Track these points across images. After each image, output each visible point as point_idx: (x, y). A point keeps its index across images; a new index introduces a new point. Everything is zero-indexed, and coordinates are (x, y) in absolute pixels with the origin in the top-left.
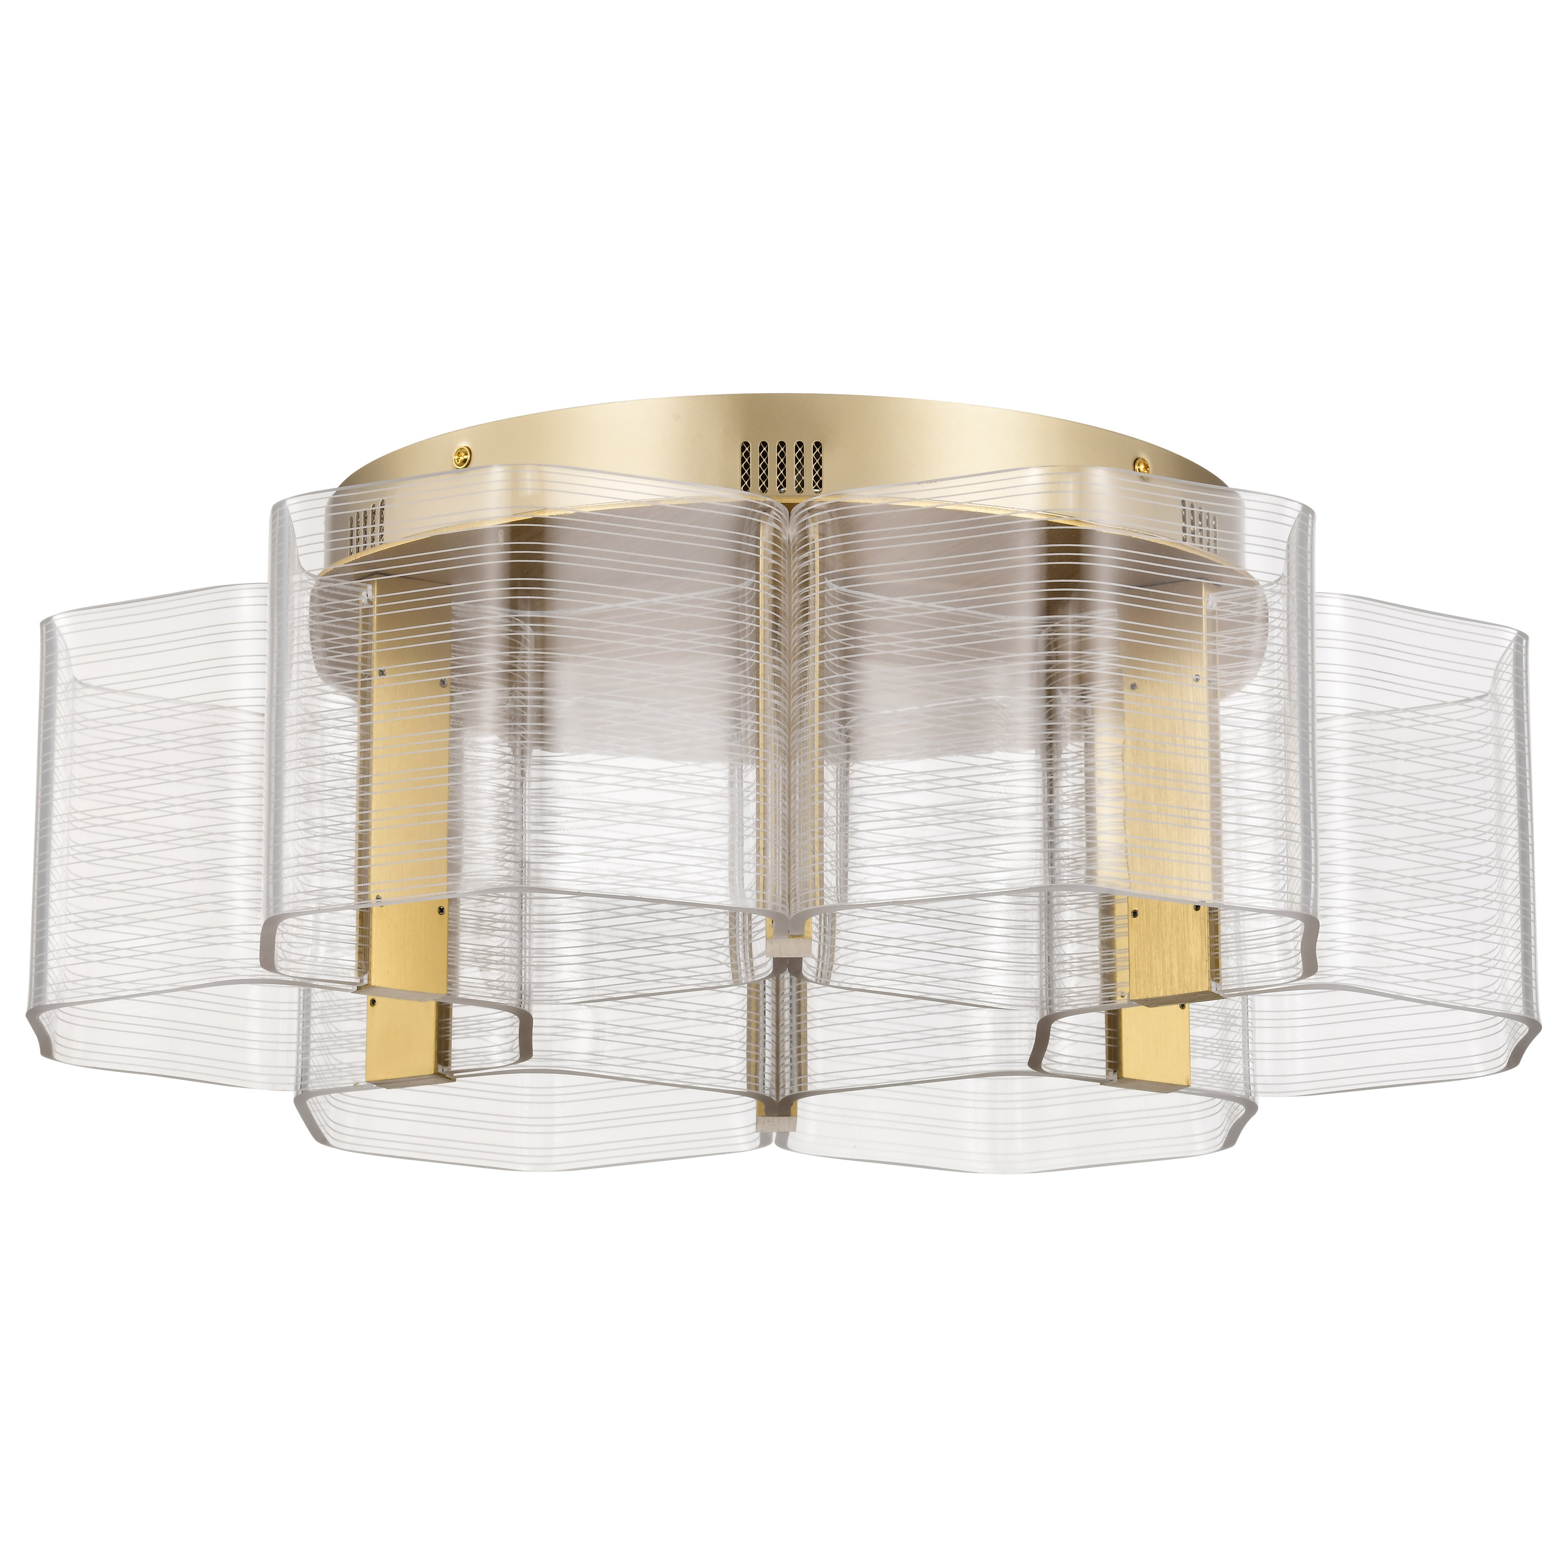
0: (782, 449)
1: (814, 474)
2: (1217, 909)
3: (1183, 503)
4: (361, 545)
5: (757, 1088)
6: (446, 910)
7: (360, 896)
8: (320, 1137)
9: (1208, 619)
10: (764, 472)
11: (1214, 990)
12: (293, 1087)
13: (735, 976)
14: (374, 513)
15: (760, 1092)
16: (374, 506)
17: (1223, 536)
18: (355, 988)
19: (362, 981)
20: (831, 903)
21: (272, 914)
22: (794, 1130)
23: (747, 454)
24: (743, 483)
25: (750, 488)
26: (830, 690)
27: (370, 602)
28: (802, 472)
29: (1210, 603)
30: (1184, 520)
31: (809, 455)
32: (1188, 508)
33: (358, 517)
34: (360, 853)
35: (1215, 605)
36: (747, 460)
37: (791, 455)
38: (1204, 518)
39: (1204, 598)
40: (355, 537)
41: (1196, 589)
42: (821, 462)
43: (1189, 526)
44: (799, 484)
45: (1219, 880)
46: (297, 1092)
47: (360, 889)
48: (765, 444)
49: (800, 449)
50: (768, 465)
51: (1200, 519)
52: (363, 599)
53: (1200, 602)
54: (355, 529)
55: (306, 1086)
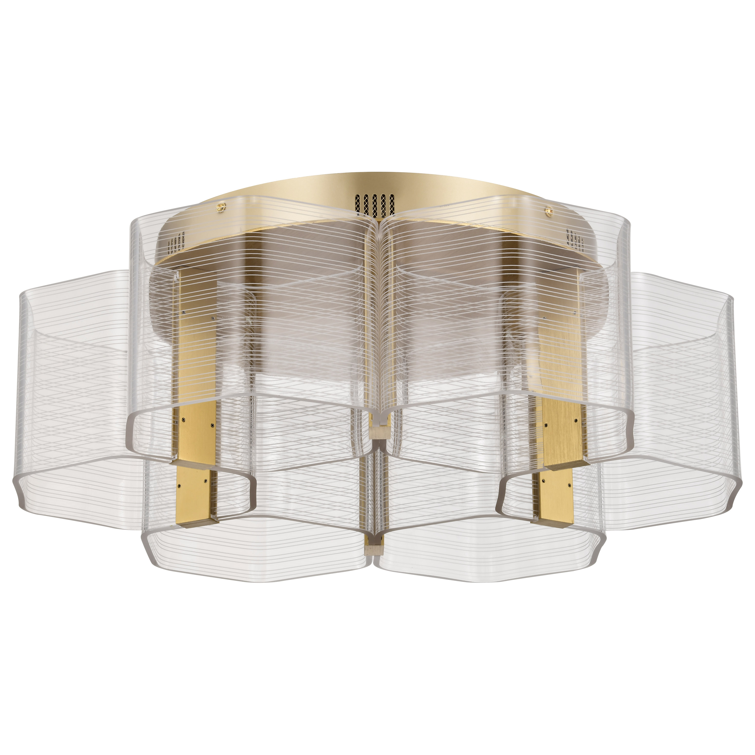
0: (375, 198)
1: (390, 209)
2: (585, 405)
3: (567, 231)
4: (174, 250)
5: (364, 528)
6: (215, 425)
7: (173, 401)
8: (154, 562)
9: (580, 286)
10: (366, 209)
11: (584, 460)
12: (141, 528)
13: (354, 453)
14: (179, 238)
15: (366, 530)
16: (179, 235)
17: (587, 247)
18: (171, 461)
19: (174, 458)
20: (400, 404)
21: (131, 412)
22: (383, 555)
23: (358, 201)
24: (356, 209)
25: (360, 211)
26: (399, 338)
27: (178, 280)
28: (385, 209)
29: (581, 278)
30: (568, 238)
31: (388, 201)
32: (570, 234)
33: (172, 241)
34: (174, 381)
35: (583, 279)
36: (358, 203)
37: (379, 201)
38: (578, 239)
39: (577, 276)
40: (170, 251)
41: (574, 272)
42: (393, 204)
43: (570, 242)
44: (383, 214)
45: (586, 391)
46: (143, 532)
47: (174, 398)
48: (367, 196)
49: (384, 198)
50: (368, 206)
51: (576, 239)
52: (175, 279)
53: (576, 278)
54: (170, 246)
55: (147, 528)
